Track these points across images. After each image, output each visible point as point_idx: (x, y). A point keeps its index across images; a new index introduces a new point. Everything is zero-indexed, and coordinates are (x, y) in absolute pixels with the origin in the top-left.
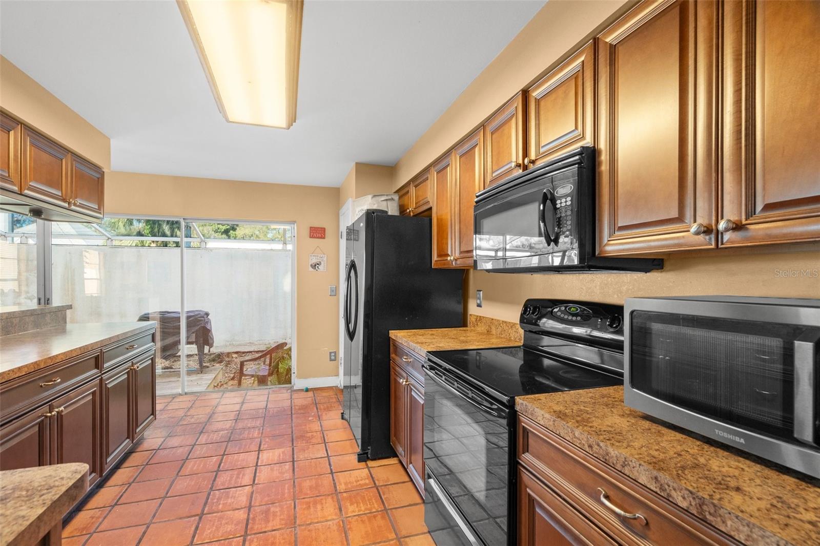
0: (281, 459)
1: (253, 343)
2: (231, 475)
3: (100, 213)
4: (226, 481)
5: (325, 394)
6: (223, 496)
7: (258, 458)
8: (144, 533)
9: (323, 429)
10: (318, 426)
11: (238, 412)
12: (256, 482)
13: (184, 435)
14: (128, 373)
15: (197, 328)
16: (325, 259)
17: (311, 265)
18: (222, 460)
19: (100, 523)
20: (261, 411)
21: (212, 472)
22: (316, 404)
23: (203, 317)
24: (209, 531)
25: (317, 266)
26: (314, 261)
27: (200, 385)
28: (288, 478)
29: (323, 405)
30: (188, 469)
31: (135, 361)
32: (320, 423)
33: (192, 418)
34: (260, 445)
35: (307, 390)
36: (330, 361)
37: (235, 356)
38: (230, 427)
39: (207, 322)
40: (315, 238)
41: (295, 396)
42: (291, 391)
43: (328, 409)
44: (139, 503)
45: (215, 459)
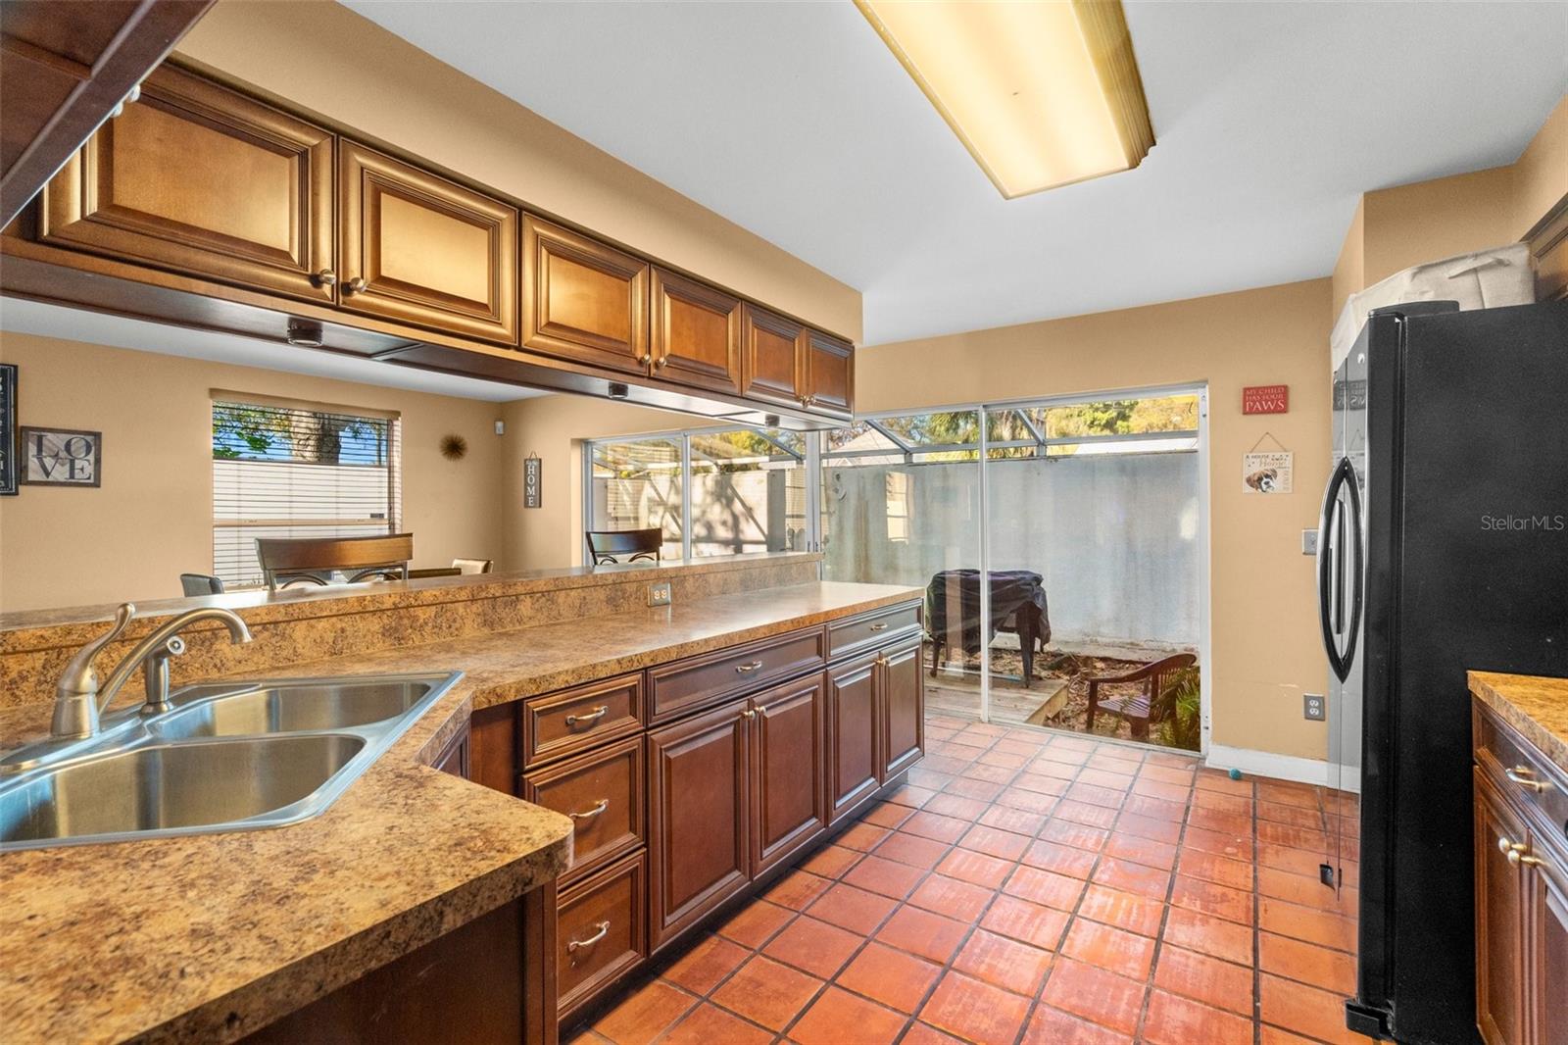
0: (1131, 923)
1: (1137, 645)
2: (1020, 910)
3: (849, 412)
4: (1008, 919)
5: (1286, 799)
6: (993, 949)
7: (1081, 899)
8: (858, 951)
9: (1260, 890)
10: (1247, 877)
11: (1069, 783)
12: (1064, 950)
13: (965, 798)
14: (872, 668)
15: (1019, 604)
16: (1288, 463)
17: (1249, 480)
18: (1012, 872)
19: (814, 902)
20: (1116, 794)
21: (989, 889)
22: (1255, 817)
23: (1030, 584)
24: (950, 1009)
25: (1265, 480)
26: (1256, 469)
27: (1018, 710)
28: (1135, 975)
29: (1272, 827)
30: (952, 867)
31: (884, 651)
32: (1255, 870)
33: (985, 770)
34: (1094, 869)
35: (1238, 776)
36: (1307, 718)
37: (1100, 665)
38: (1046, 809)
39: (1037, 595)
40: (1258, 412)
41: (1203, 782)
42: (1197, 769)
43: (1287, 841)
44: (868, 894)
45: (1001, 863)
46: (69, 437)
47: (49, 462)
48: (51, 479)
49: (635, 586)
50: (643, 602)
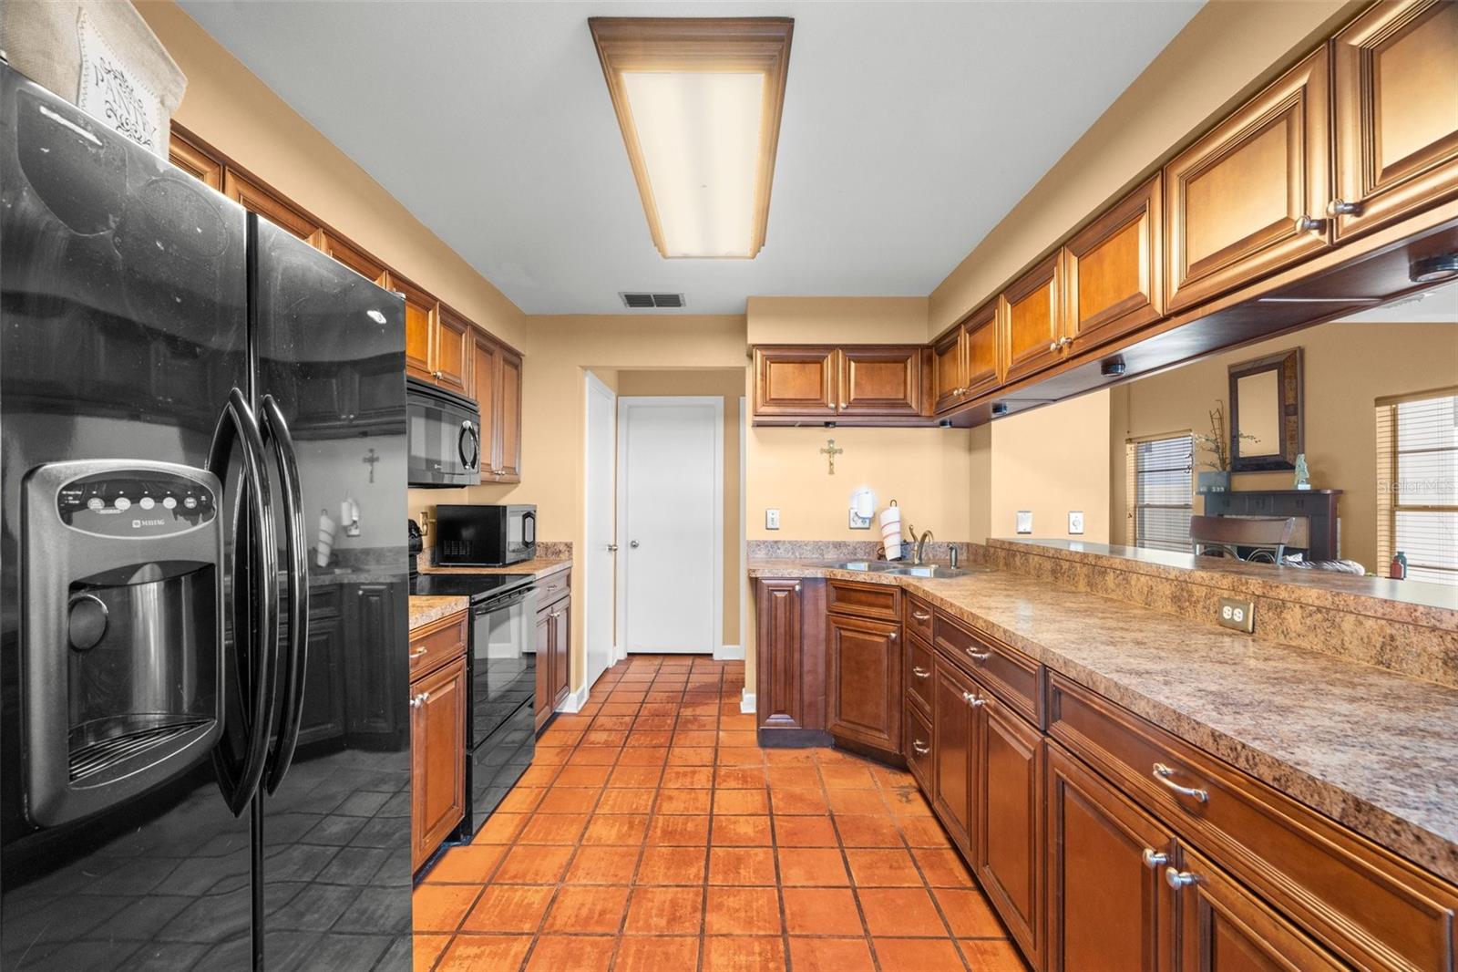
49: (1203, 592)
50: (1213, 616)
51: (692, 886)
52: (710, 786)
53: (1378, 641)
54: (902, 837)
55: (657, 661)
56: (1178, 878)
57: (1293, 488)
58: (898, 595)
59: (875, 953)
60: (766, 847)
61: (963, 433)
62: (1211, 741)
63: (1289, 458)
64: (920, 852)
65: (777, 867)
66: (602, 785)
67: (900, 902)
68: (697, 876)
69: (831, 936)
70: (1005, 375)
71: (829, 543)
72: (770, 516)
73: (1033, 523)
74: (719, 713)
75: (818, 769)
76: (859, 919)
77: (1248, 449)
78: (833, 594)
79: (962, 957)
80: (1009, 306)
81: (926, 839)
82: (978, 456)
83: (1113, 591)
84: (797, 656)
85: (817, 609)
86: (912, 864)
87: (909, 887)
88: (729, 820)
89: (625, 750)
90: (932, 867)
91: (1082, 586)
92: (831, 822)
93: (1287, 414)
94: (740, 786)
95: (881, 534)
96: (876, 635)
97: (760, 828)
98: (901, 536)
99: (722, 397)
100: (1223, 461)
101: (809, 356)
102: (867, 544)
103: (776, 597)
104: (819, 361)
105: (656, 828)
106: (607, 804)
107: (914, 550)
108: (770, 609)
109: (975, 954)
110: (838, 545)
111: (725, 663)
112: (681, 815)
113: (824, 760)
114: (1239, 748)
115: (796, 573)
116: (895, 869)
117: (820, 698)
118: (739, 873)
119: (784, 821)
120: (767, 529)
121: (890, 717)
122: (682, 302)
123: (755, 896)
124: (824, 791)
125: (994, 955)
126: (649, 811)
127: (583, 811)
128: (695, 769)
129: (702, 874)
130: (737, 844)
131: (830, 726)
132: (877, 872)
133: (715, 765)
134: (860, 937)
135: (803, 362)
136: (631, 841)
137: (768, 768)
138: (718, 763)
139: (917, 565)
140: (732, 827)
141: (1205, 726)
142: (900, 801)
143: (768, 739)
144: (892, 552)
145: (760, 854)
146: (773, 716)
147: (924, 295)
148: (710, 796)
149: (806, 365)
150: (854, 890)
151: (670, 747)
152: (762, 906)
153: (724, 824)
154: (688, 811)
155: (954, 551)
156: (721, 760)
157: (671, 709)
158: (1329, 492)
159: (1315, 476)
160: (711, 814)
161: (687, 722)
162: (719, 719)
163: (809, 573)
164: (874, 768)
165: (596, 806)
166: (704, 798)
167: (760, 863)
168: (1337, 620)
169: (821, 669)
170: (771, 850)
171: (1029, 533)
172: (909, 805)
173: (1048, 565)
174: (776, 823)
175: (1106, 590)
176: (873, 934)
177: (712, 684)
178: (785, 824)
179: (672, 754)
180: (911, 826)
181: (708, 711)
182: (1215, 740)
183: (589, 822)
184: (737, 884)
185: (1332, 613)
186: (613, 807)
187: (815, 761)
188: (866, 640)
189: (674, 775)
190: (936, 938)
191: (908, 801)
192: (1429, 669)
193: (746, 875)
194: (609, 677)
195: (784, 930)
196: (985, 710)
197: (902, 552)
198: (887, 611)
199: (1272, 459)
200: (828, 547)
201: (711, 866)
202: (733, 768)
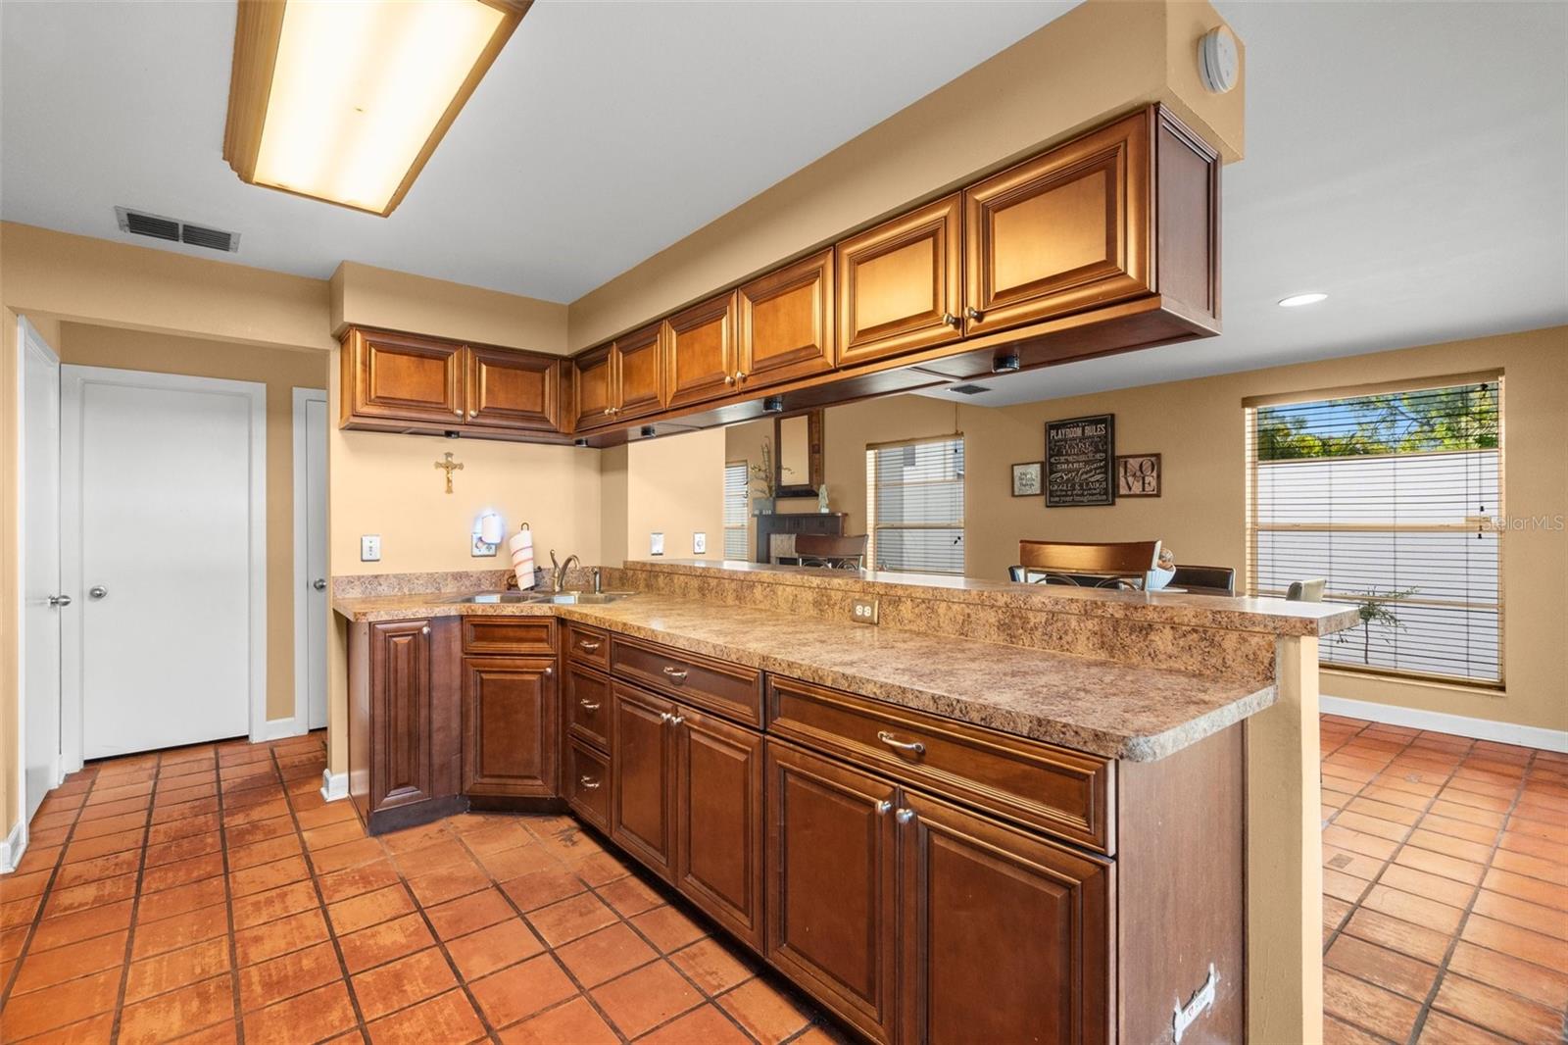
24: (447, 1012)
46: (1141, 459)
47: (1130, 479)
48: (1132, 493)
49: (840, 595)
50: (847, 614)
51: (342, 1034)
52: (316, 903)
53: (960, 619)
54: (581, 880)
55: (149, 764)
56: (905, 815)
57: (818, 512)
58: (554, 626)
59: (597, 1005)
60: (427, 948)
61: (595, 453)
62: (931, 703)
63: (815, 487)
64: (604, 889)
65: (451, 964)
66: (121, 962)
67: (603, 944)
68: (344, 1019)
69: (546, 1009)
70: (669, 400)
71: (447, 574)
72: (366, 544)
73: (664, 545)
74: (291, 810)
75: (460, 840)
76: (568, 979)
77: (787, 479)
78: (470, 633)
79: (678, 970)
80: (674, 333)
81: (604, 874)
82: (613, 478)
83: (761, 602)
84: (424, 712)
85: (449, 653)
86: (601, 903)
87: (606, 927)
88: (364, 936)
89: (143, 899)
90: (620, 899)
91: (730, 601)
92: (497, 892)
93: (813, 452)
94: (363, 891)
95: (512, 562)
96: (527, 673)
97: (412, 929)
98: (535, 563)
99: (264, 385)
100: (770, 488)
101: (430, 350)
102: (493, 573)
103: (396, 644)
104: (443, 358)
105: (250, 984)
106: (143, 985)
107: (553, 578)
108: (387, 660)
109: (687, 962)
110: (458, 577)
111: (272, 746)
112: (286, 955)
113: (462, 828)
114: (955, 703)
115: (423, 612)
116: (586, 914)
117: (454, 757)
118: (405, 991)
119: (439, 911)
120: (363, 561)
121: (545, 758)
122: (232, 244)
123: (436, 1008)
124: (477, 862)
125: (703, 955)
126: (227, 966)
127: (96, 1011)
128: (282, 891)
129: (351, 1013)
130: (389, 959)
131: (467, 788)
132: (568, 925)
133: (312, 874)
134: (575, 997)
135: (421, 355)
136: (213, 1018)
137: (396, 858)
138: (317, 872)
139: (558, 593)
140: (372, 942)
141: (926, 693)
142: (566, 846)
143: (378, 823)
144: (525, 581)
145: (424, 959)
146: (392, 792)
147: (564, 303)
148: (322, 917)
149: (426, 361)
150: (552, 952)
151: (226, 872)
152: (450, 1015)
153: (358, 943)
154: (295, 945)
155: (598, 576)
156: (320, 868)
157: (206, 823)
158: (840, 514)
159: (832, 503)
160: (334, 938)
161: (241, 834)
162: (294, 817)
163: (440, 611)
164: (525, 821)
165: (122, 993)
166: (314, 923)
167: (427, 969)
168: (936, 607)
169: (455, 724)
170: (437, 950)
171: (661, 554)
172: (576, 847)
173: (695, 583)
174: (430, 917)
175: (754, 602)
176: (587, 987)
177: (261, 777)
178: (444, 913)
179: (234, 882)
180: (585, 868)
181: (273, 811)
182: (935, 702)
183: (118, 1021)
184: (406, 1005)
185: (932, 602)
186: (157, 984)
187: (452, 831)
188: (514, 680)
189: (249, 907)
190: (649, 963)
191: (574, 843)
192: (990, 634)
193: (415, 989)
194: (54, 804)
195: (489, 1028)
196: (686, 725)
197: (536, 581)
198: (541, 645)
199: (804, 488)
200: (446, 580)
201: (359, 998)
202: (344, 871)
